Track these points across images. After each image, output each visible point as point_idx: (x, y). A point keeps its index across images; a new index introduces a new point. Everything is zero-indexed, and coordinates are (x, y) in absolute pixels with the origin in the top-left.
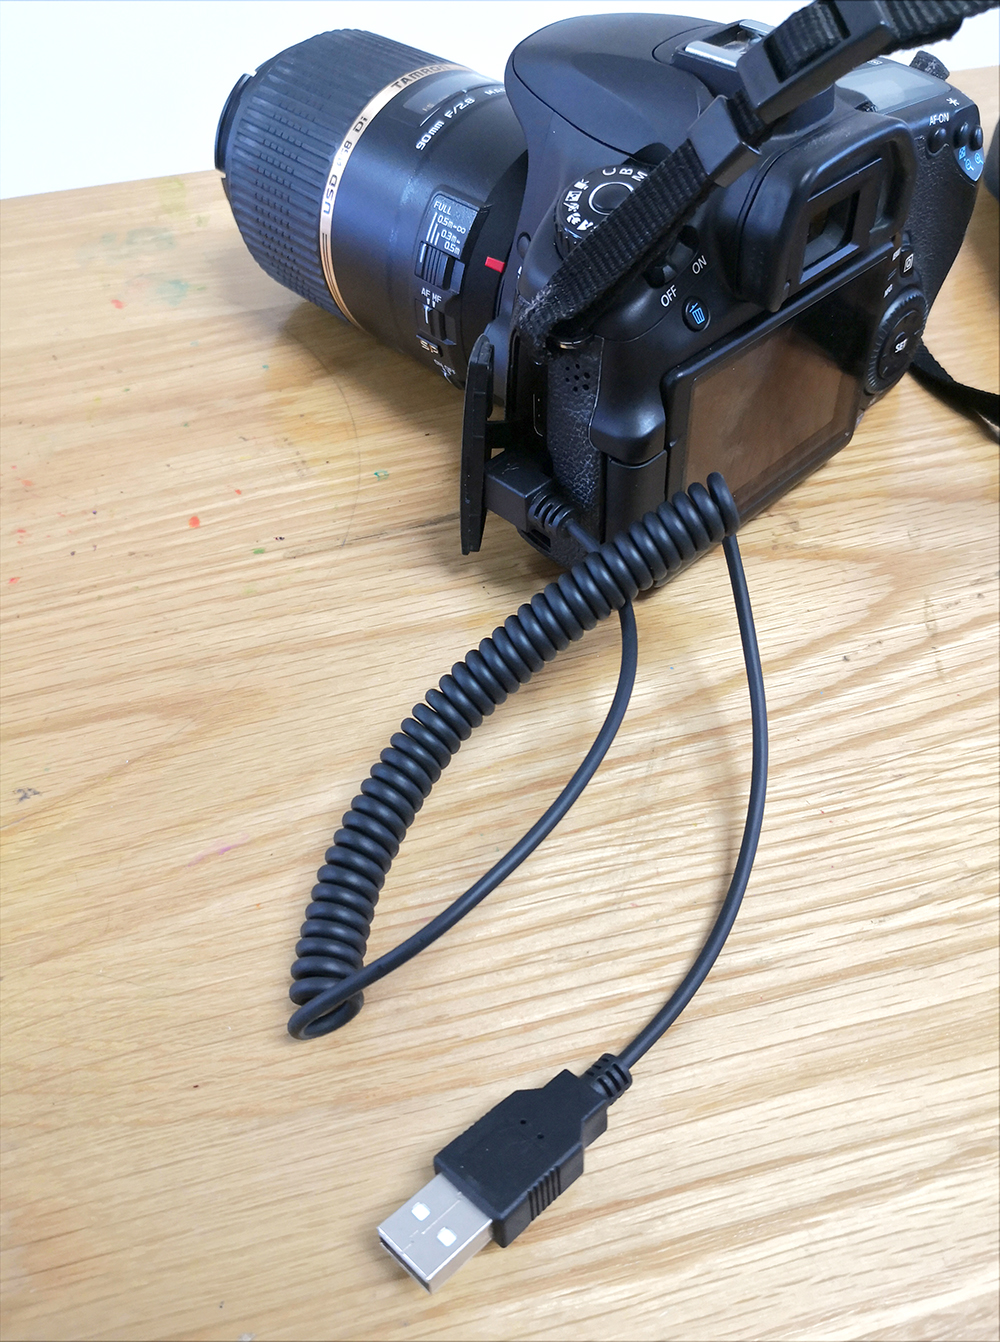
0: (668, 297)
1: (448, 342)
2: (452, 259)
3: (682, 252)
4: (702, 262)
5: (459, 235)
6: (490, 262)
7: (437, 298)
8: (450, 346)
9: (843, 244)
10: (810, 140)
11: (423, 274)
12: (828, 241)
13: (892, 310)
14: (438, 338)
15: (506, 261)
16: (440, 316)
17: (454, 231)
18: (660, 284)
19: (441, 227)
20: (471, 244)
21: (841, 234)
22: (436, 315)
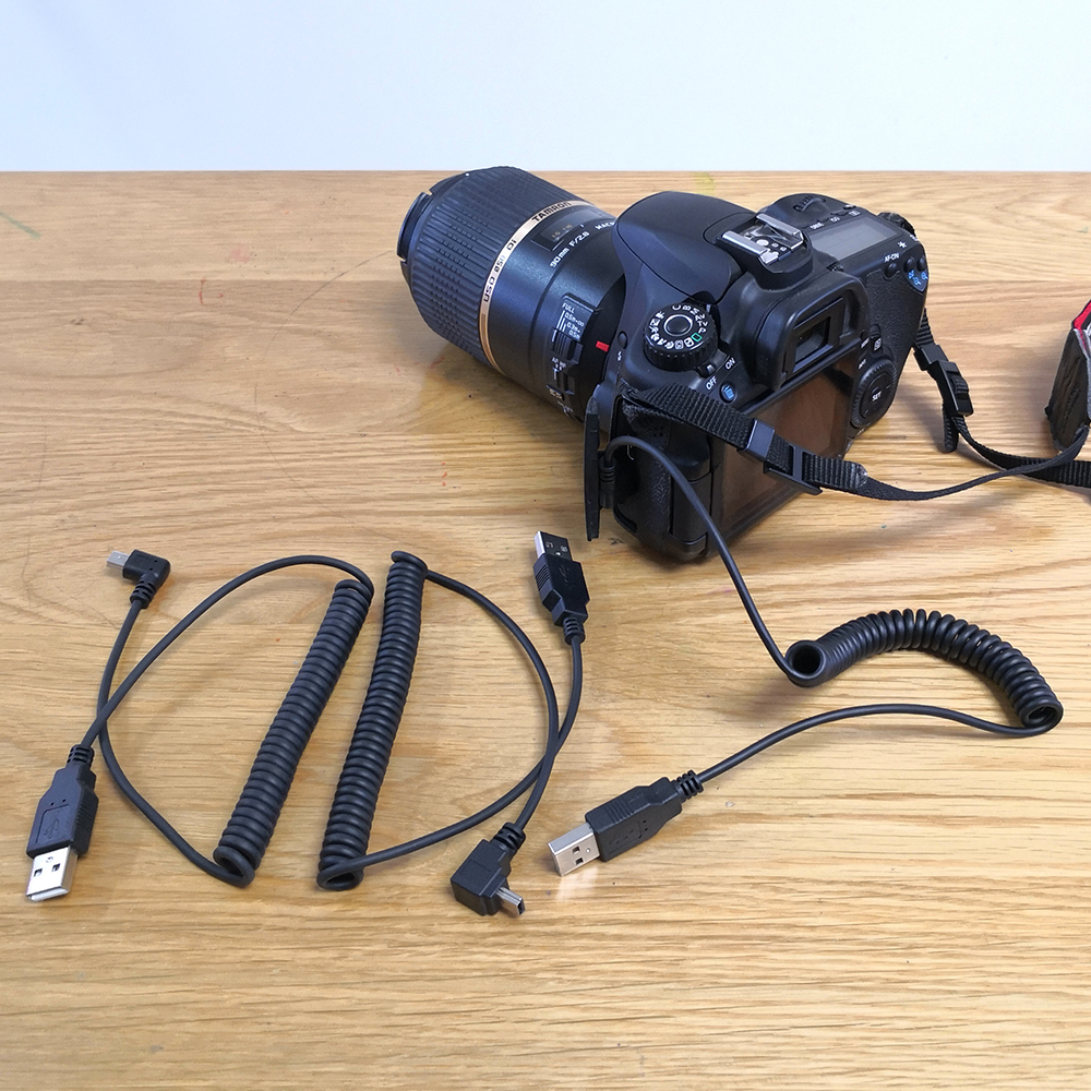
0: (711, 383)
1: (568, 392)
2: (574, 341)
3: (719, 357)
4: (732, 361)
5: (579, 327)
6: (599, 344)
7: (563, 365)
8: (570, 395)
9: (823, 345)
10: (796, 293)
11: (555, 348)
12: (812, 344)
13: (867, 375)
14: (562, 389)
15: (610, 344)
16: (564, 377)
17: (576, 325)
18: (706, 375)
19: (567, 321)
20: (587, 333)
21: (821, 339)
22: (562, 375)
